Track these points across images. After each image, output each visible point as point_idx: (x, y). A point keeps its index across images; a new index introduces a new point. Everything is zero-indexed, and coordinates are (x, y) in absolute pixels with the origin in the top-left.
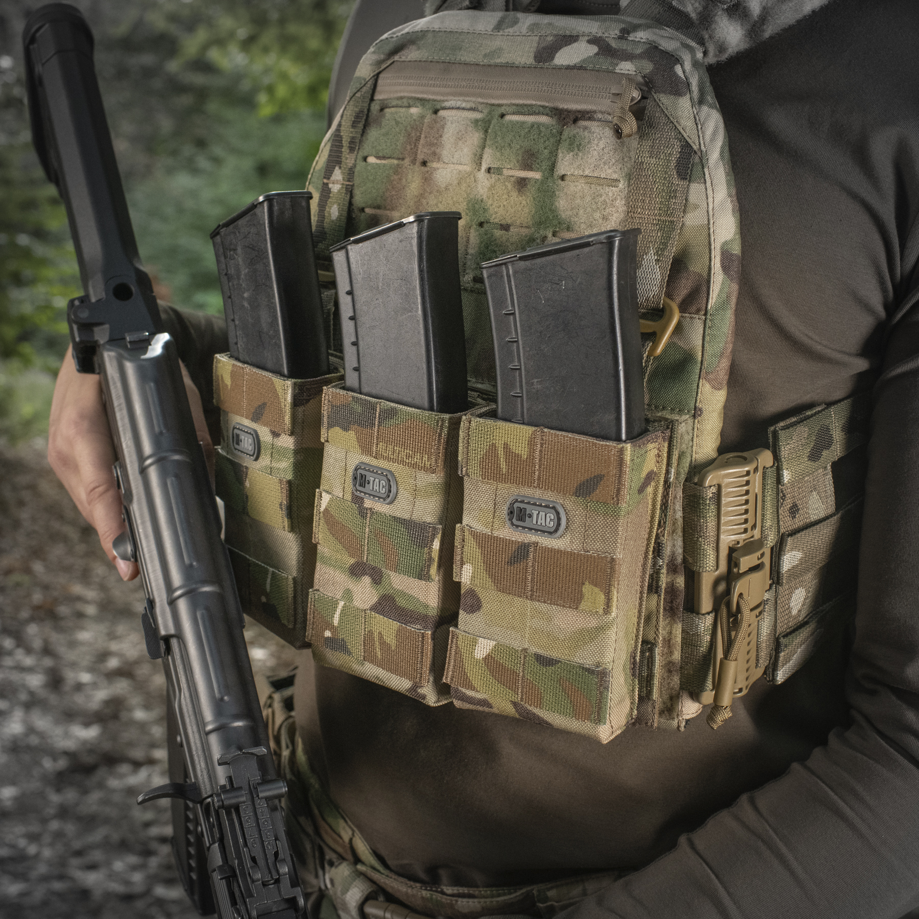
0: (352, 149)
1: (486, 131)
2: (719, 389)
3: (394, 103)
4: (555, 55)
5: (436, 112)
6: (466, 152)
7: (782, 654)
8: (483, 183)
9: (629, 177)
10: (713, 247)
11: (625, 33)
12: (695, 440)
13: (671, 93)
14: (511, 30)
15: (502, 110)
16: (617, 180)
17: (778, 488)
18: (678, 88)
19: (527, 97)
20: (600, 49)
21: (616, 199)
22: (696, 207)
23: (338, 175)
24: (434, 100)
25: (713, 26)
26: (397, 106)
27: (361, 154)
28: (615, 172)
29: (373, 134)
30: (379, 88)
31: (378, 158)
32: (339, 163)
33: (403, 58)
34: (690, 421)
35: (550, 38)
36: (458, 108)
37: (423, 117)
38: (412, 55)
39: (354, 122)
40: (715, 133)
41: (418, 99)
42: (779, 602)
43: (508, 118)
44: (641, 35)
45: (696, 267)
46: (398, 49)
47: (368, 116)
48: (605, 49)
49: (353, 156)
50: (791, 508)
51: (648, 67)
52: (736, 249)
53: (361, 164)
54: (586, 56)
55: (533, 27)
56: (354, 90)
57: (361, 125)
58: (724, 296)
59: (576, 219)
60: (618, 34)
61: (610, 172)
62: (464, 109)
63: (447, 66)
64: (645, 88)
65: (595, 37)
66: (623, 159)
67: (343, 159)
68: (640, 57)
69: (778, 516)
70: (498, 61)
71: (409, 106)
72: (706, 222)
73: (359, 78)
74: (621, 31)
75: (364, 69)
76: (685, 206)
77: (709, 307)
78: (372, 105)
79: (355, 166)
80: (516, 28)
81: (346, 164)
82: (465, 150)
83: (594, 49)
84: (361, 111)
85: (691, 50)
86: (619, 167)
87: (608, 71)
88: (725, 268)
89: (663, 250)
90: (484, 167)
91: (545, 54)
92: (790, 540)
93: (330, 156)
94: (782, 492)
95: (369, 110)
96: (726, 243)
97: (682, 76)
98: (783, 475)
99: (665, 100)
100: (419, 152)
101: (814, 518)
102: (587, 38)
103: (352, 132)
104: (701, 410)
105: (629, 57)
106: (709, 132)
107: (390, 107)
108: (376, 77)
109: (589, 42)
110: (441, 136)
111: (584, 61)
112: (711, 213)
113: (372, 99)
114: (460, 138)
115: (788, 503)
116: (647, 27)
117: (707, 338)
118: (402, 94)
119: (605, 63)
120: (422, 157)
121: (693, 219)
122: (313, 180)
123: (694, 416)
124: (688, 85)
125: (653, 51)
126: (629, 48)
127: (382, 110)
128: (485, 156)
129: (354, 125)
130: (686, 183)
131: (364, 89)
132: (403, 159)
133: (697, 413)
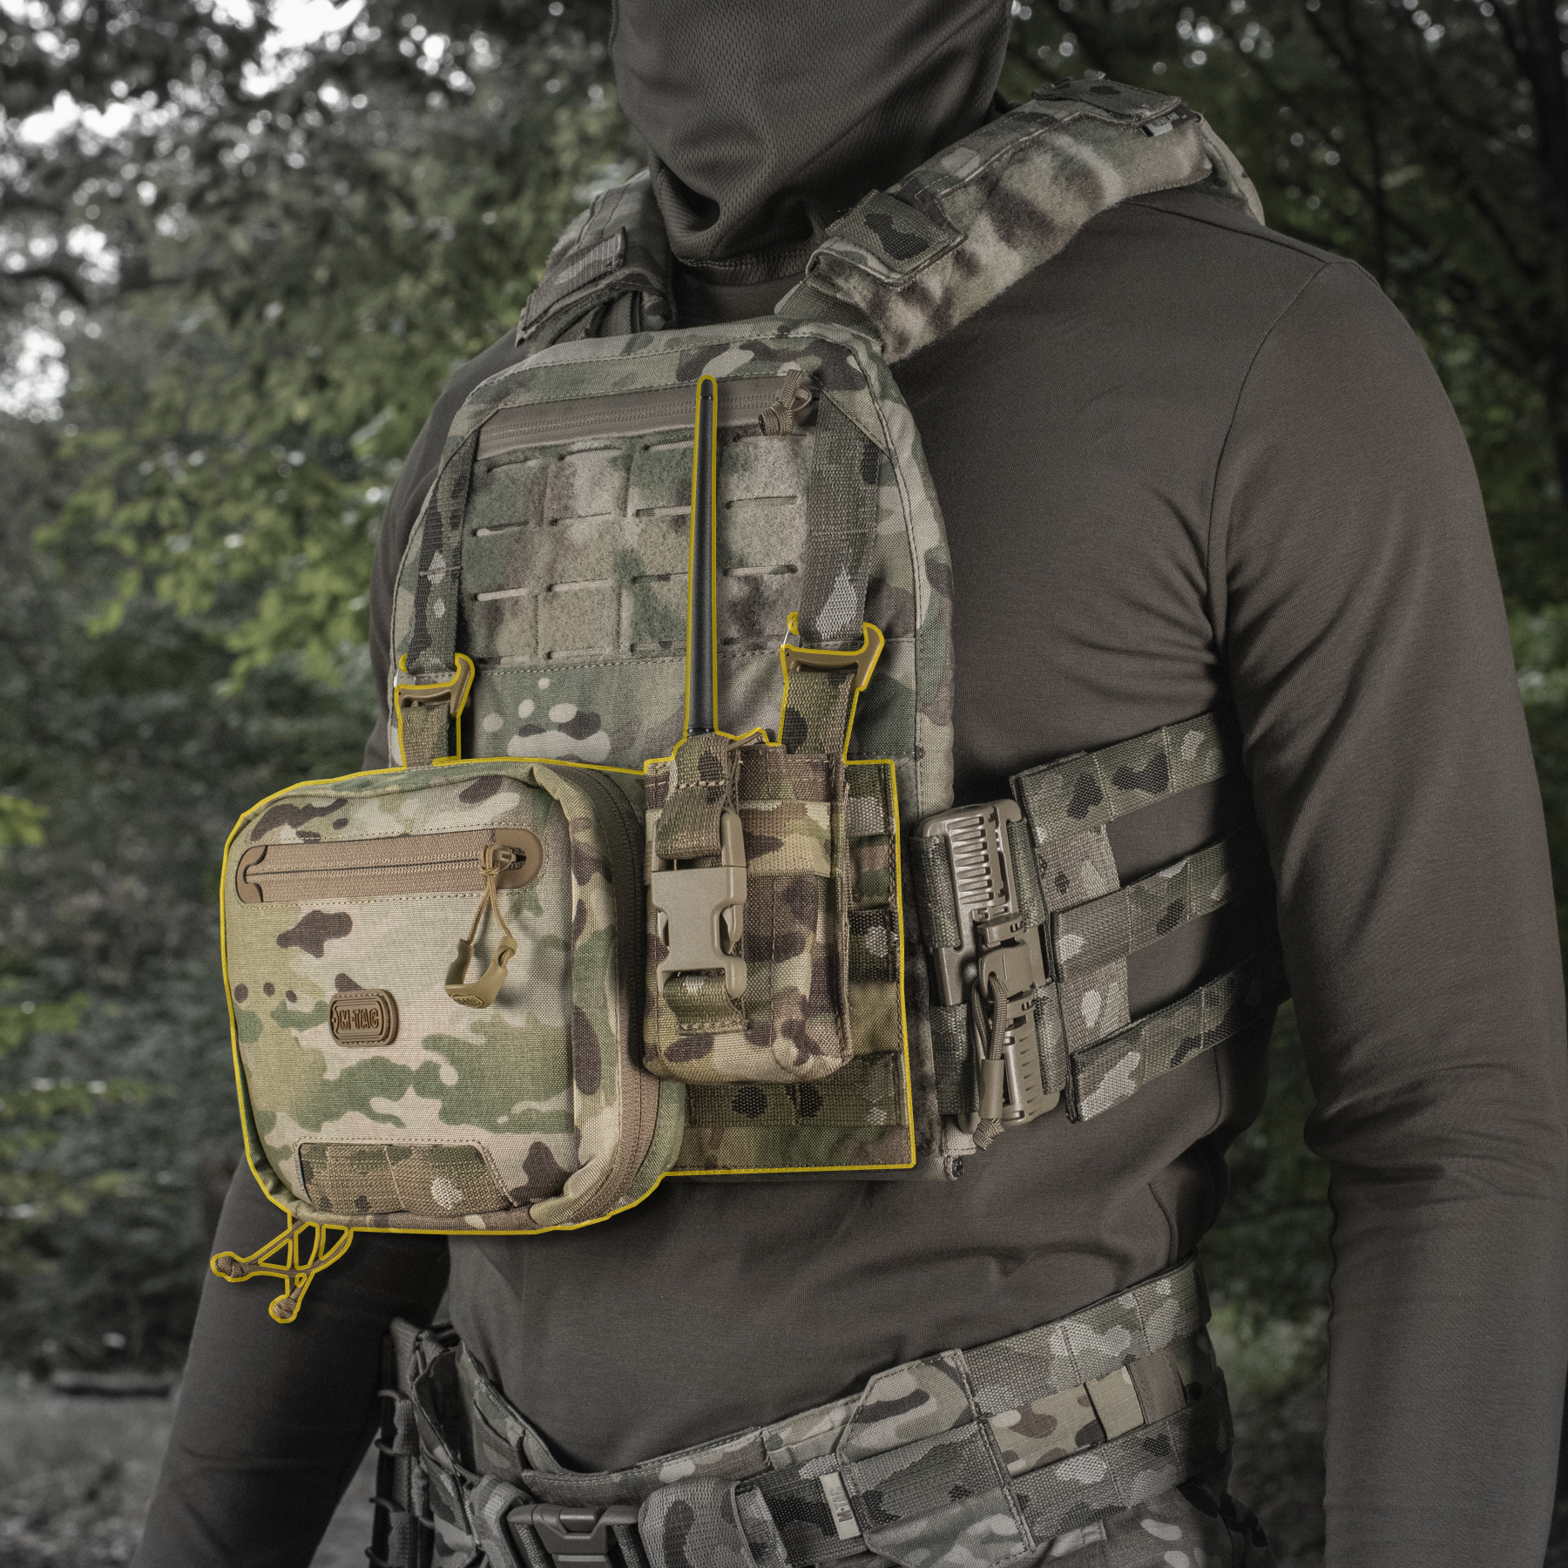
0: (454, 526)
1: (628, 470)
2: (943, 725)
3: (505, 459)
4: (702, 369)
5: (562, 458)
6: (605, 500)
7: (1081, 1076)
8: (631, 531)
9: (808, 490)
10: (914, 556)
11: (783, 332)
12: (919, 786)
13: (845, 388)
14: (645, 351)
15: (646, 441)
16: (794, 497)
17: (1034, 853)
18: (855, 381)
19: (674, 422)
20: (756, 354)
21: (794, 518)
22: (890, 513)
23: (439, 562)
24: (557, 446)
25: (888, 314)
26: (510, 463)
27: (467, 527)
28: (790, 487)
29: (481, 501)
30: (482, 445)
31: (491, 528)
32: (439, 547)
33: (510, 405)
34: (912, 763)
35: (693, 352)
36: (590, 450)
37: (544, 469)
38: (521, 399)
39: (454, 492)
40: (903, 430)
41: (536, 448)
42: (1064, 1007)
43: (653, 449)
44: (805, 331)
45: (896, 581)
46: (501, 394)
47: (471, 481)
48: (762, 352)
49: (457, 532)
50: (1057, 879)
51: (815, 362)
52: (944, 558)
53: (468, 539)
54: (740, 363)
55: (671, 344)
56: (450, 454)
57: (464, 493)
58: (935, 613)
59: (749, 550)
60: (776, 332)
61: (784, 489)
62: (596, 449)
63: (569, 405)
64: (815, 388)
65: (749, 341)
66: (798, 472)
67: (445, 540)
68: (805, 353)
69: (1041, 889)
70: (632, 387)
71: (526, 459)
72: (904, 529)
73: (454, 438)
74: (779, 330)
75: (461, 426)
76: (877, 513)
77: (918, 627)
78: (476, 467)
79: (461, 543)
80: (650, 347)
81: (449, 545)
82: (606, 496)
83: (750, 355)
84: (463, 477)
85: (866, 342)
86: (794, 482)
87: (768, 377)
88: (933, 580)
89: (857, 567)
90: (631, 511)
91: (689, 370)
92: (1061, 918)
93: (424, 542)
94: (1041, 858)
95: (472, 474)
96: (930, 551)
97: (858, 368)
98: (1036, 833)
99: (838, 396)
100: (546, 510)
101: (1092, 895)
102: (739, 344)
103: (453, 505)
104: (922, 750)
105: (792, 356)
106: (895, 429)
107: (500, 466)
108: (478, 433)
109: (743, 347)
110: (572, 485)
111: (739, 370)
112: (908, 518)
113: (475, 460)
114: (596, 483)
115: (1052, 872)
116: (810, 320)
117: (920, 664)
118: (516, 447)
119: (763, 369)
120: (551, 515)
121: (887, 527)
122: (403, 579)
123: (915, 759)
124: (865, 378)
125: (819, 344)
126: (791, 347)
127: (489, 470)
128: (630, 498)
129: (454, 495)
130: (875, 488)
131: (462, 451)
132: (526, 523)
133: (918, 753)
